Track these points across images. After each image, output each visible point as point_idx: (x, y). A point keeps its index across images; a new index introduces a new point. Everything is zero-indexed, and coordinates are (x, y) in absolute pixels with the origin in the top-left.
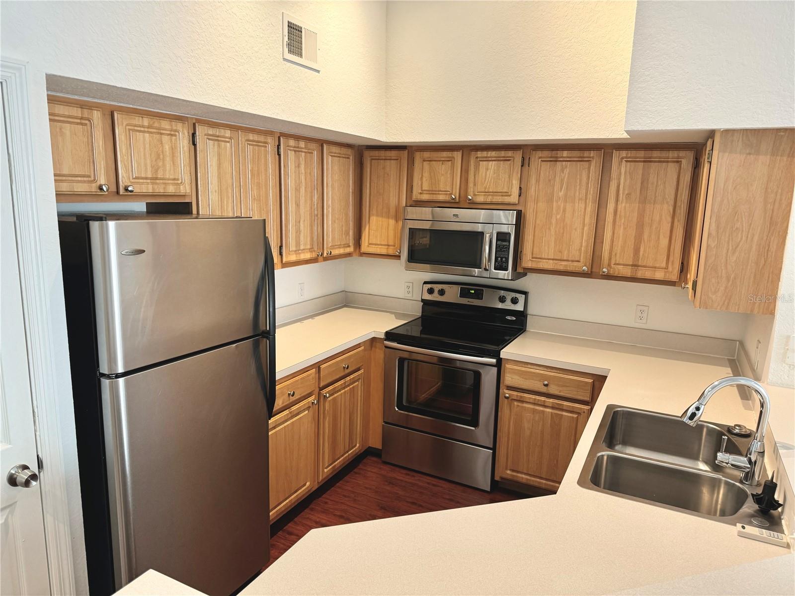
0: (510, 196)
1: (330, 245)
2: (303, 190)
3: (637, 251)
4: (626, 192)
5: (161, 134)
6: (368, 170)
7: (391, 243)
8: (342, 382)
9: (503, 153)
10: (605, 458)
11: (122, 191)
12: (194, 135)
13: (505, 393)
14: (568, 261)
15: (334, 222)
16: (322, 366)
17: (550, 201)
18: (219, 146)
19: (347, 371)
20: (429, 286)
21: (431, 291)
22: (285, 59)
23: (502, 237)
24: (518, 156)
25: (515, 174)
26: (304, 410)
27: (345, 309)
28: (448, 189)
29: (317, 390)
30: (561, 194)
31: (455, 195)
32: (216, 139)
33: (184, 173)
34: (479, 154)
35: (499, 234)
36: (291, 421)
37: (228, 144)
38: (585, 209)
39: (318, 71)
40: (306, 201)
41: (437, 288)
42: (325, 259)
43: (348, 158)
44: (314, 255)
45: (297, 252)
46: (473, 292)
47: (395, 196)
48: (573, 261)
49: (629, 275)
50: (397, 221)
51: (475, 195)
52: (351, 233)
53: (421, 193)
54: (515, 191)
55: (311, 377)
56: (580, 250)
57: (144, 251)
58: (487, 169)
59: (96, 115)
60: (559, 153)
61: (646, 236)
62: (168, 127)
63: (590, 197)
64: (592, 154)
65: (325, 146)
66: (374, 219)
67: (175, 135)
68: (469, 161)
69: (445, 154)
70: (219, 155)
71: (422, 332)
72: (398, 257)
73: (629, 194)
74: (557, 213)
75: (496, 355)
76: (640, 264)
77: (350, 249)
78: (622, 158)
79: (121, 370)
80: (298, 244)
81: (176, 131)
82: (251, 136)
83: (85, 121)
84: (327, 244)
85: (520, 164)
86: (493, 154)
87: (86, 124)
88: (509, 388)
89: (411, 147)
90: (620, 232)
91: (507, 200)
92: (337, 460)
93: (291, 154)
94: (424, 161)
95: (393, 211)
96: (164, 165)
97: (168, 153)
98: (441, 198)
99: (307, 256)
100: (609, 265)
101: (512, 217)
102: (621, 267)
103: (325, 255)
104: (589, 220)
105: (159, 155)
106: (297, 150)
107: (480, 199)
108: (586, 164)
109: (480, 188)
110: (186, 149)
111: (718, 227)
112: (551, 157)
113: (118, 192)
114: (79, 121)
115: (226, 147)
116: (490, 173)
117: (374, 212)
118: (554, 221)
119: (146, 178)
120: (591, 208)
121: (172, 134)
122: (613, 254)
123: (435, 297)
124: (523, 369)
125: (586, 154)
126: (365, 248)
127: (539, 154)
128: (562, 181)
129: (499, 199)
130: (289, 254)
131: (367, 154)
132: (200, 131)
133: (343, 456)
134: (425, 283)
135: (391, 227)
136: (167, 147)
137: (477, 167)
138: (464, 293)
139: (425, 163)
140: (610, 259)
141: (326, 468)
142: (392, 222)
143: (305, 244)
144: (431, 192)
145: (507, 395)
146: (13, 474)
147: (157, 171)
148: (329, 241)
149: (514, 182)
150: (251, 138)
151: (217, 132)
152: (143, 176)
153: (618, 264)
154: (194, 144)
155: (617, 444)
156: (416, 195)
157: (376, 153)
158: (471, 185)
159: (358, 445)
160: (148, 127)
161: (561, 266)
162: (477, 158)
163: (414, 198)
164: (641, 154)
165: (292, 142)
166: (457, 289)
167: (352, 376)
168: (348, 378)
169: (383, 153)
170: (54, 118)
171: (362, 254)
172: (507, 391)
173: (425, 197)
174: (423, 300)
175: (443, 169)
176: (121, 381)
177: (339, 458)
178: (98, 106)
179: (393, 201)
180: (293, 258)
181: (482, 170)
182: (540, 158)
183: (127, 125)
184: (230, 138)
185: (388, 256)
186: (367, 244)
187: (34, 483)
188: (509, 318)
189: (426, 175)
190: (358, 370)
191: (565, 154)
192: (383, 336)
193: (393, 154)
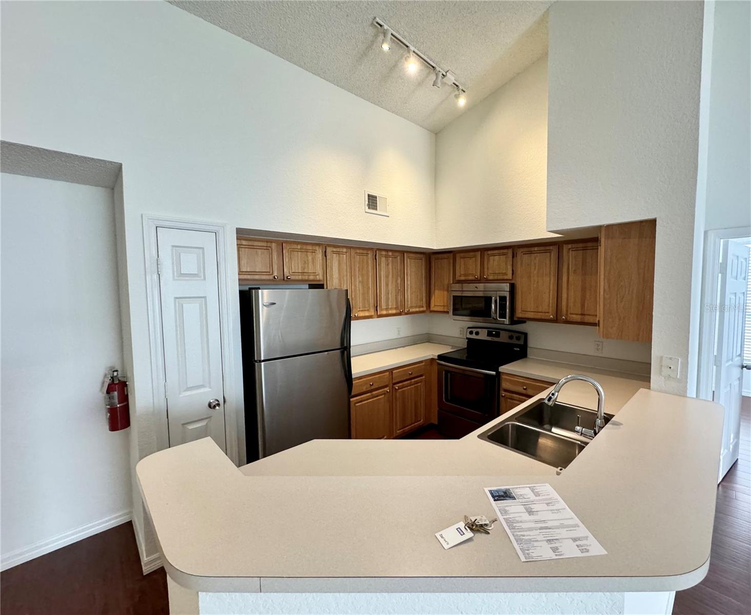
0: (507, 275)
1: (409, 306)
2: (390, 276)
3: (583, 306)
4: (573, 269)
5: (307, 252)
6: (433, 264)
7: (446, 305)
8: (409, 382)
9: (502, 251)
10: (510, 426)
11: (285, 279)
12: (325, 252)
13: (502, 393)
14: (542, 312)
15: (411, 294)
16: (394, 372)
17: (529, 277)
18: (339, 256)
19: (412, 376)
20: (470, 330)
21: (471, 333)
22: (366, 212)
23: (503, 299)
24: (510, 252)
25: (509, 262)
26: (381, 395)
27: (427, 343)
28: (474, 273)
29: (391, 385)
30: (535, 272)
31: (478, 275)
32: (338, 253)
33: (319, 270)
34: (489, 252)
35: (500, 297)
36: (372, 400)
37: (345, 256)
38: (550, 280)
39: (388, 217)
40: (392, 282)
41: (475, 330)
42: (406, 314)
43: (421, 259)
44: (398, 311)
45: (387, 309)
46: (494, 333)
47: (447, 278)
48: (545, 312)
49: (579, 320)
50: (448, 292)
51: (488, 275)
52: (424, 300)
53: (460, 276)
54: (510, 272)
55: (386, 376)
56: (549, 305)
57: (275, 304)
58: (494, 260)
59: (274, 245)
60: (532, 249)
61: (588, 297)
62: (311, 248)
63: (552, 273)
64: (551, 248)
65: (405, 254)
66: (437, 292)
67: (315, 252)
68: (484, 257)
69: (471, 254)
70: (339, 261)
71: (467, 357)
72: (448, 312)
73: (575, 270)
74: (534, 284)
75: (496, 370)
76: (585, 313)
77: (424, 309)
78: (569, 249)
79: (262, 359)
80: (387, 305)
81: (315, 250)
82: (358, 251)
83: (268, 248)
84: (407, 305)
85: (511, 257)
86: (496, 252)
87: (269, 249)
88: (506, 391)
89: (454, 251)
90: (572, 293)
91: (506, 277)
92: (406, 427)
93: (383, 259)
94: (461, 258)
95: (446, 287)
96: (308, 266)
97: (310, 261)
98: (471, 278)
99: (394, 312)
100: (567, 314)
101: (506, 287)
102: (574, 316)
103: (406, 311)
104: (553, 287)
105: (305, 262)
106: (387, 257)
107: (491, 277)
108: (548, 254)
109: (490, 271)
110: (321, 258)
111: (609, 286)
112: (529, 251)
113: (284, 279)
114: (265, 248)
115: (343, 257)
116: (496, 263)
117: (436, 288)
118: (532, 289)
119: (299, 273)
120: (553, 280)
121: (314, 252)
122: (569, 307)
123: (474, 336)
124: (512, 379)
125: (548, 248)
126: (432, 308)
127: (522, 250)
128: (535, 264)
129: (500, 277)
130: (382, 310)
131: (433, 257)
132: (329, 250)
133: (410, 425)
134: (469, 328)
135: (446, 296)
136: (310, 258)
137: (488, 260)
138: (489, 334)
139: (462, 259)
140: (567, 311)
141: (399, 430)
142: (446, 293)
143: (392, 305)
144: (465, 275)
145: (503, 395)
146: (211, 403)
147: (304, 269)
148: (409, 303)
149: (509, 267)
150: (358, 252)
151: (338, 250)
152: (297, 271)
153: (572, 314)
154: (326, 256)
155: (545, 424)
156: (458, 278)
157: (437, 256)
158: (486, 270)
159: (422, 420)
160: (300, 249)
161: (539, 316)
162: (488, 254)
163: (457, 279)
164: (580, 245)
165: (384, 253)
166: (486, 331)
167: (416, 380)
168: (413, 381)
169: (440, 256)
170: (239, 247)
171: (432, 311)
172: (503, 392)
173: (463, 278)
174: (467, 338)
175: (471, 262)
176: (263, 363)
177: (408, 426)
178: (275, 242)
179: (446, 282)
180: (384, 312)
181: (491, 261)
182: (522, 252)
183: (290, 248)
184: (346, 252)
185: (444, 312)
186: (433, 306)
187: (217, 408)
188: (515, 349)
189: (463, 266)
190: (421, 376)
191: (536, 249)
192: (436, 358)
193: (445, 256)
